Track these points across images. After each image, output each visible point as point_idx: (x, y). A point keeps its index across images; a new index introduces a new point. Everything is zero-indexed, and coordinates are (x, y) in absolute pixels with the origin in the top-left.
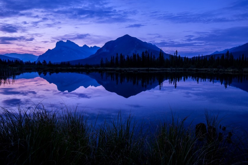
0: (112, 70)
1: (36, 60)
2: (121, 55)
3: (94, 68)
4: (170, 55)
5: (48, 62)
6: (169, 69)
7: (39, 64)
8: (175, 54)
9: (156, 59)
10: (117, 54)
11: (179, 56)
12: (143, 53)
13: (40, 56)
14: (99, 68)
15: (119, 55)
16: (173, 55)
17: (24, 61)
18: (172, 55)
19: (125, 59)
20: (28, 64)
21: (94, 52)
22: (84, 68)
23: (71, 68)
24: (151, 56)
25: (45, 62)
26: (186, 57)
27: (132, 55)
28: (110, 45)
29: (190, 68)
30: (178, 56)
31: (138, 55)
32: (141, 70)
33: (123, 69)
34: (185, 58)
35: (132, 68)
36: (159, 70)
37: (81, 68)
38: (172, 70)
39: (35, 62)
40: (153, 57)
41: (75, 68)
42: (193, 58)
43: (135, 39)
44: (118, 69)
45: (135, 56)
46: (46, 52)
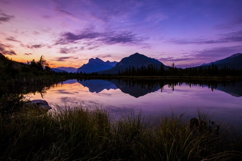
0: (126, 78)
1: (76, 71)
2: (133, 67)
3: (114, 76)
4: (169, 66)
5: (83, 73)
6: (168, 77)
7: (78, 74)
8: (173, 66)
9: (158, 70)
10: (130, 67)
11: (176, 68)
12: (149, 65)
13: (79, 69)
14: (117, 76)
15: (131, 67)
16: (171, 66)
17: (68, 72)
18: (170, 67)
19: (135, 70)
20: (71, 74)
21: (114, 65)
22: (107, 76)
23: (98, 76)
24: (155, 68)
25: (81, 72)
26: (181, 68)
27: (141, 67)
28: (125, 60)
29: (184, 76)
30: (174, 67)
31: (145, 67)
32: (148, 78)
33: (134, 77)
34: (180, 68)
35: (141, 77)
36: (160, 78)
37: (105, 76)
38: (170, 78)
39: (75, 72)
40: (156, 68)
41: (101, 76)
42: (186, 68)
44: (131, 77)
45: (142, 67)
46: (82, 66)
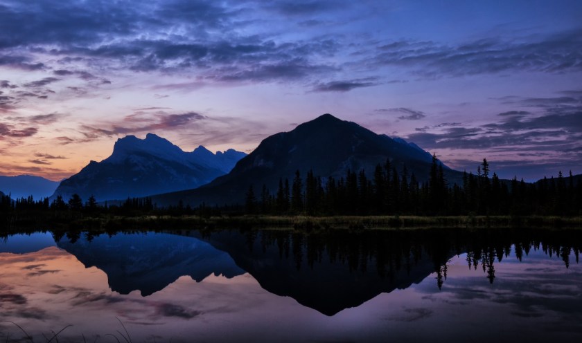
0: (280, 224)
1: (48, 194)
2: (310, 175)
3: (226, 217)
4: (465, 173)
5: (85, 201)
6: (464, 218)
7: (59, 204)
8: (482, 173)
9: (420, 187)
10: (298, 174)
11: (495, 178)
12: (378, 169)
13: (64, 183)
14: (241, 218)
15: (304, 178)
16: (475, 173)
17: (14, 198)
18: (471, 175)
19: (321, 189)
20: (27, 205)
21: (228, 168)
22: (194, 217)
23: (154, 217)
24: (404, 179)
25: (76, 200)
26: (519, 179)
27: (345, 176)
28: (275, 146)
29: (534, 216)
30: (490, 176)
31: (362, 174)
32: (374, 223)
33: (316, 220)
34: (514, 182)
35: (345, 217)
36: (431, 223)
37: (186, 217)
38: (474, 222)
39: (46, 200)
40: (409, 181)
41: (165, 217)
42: (540, 182)
43: (351, 128)
44: (301, 218)
45: (352, 177)
46: (84, 170)
